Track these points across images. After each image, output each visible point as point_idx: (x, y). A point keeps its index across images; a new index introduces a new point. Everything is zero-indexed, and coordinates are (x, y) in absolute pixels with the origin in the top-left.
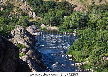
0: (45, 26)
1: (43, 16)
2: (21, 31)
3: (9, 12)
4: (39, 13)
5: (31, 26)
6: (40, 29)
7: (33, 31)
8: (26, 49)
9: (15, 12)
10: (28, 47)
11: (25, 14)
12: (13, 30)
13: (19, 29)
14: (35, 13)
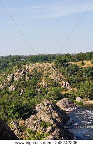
0: (81, 99)
1: (78, 86)
2: (48, 105)
3: (36, 82)
4: (74, 83)
5: (62, 100)
6: (75, 103)
7: (65, 105)
8: (52, 128)
9: (43, 82)
10: (55, 125)
11: (56, 85)
12: (38, 105)
13: (45, 104)
14: (68, 84)
